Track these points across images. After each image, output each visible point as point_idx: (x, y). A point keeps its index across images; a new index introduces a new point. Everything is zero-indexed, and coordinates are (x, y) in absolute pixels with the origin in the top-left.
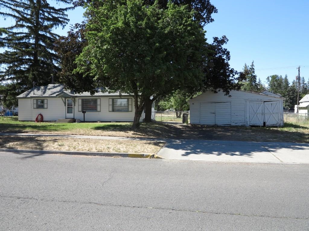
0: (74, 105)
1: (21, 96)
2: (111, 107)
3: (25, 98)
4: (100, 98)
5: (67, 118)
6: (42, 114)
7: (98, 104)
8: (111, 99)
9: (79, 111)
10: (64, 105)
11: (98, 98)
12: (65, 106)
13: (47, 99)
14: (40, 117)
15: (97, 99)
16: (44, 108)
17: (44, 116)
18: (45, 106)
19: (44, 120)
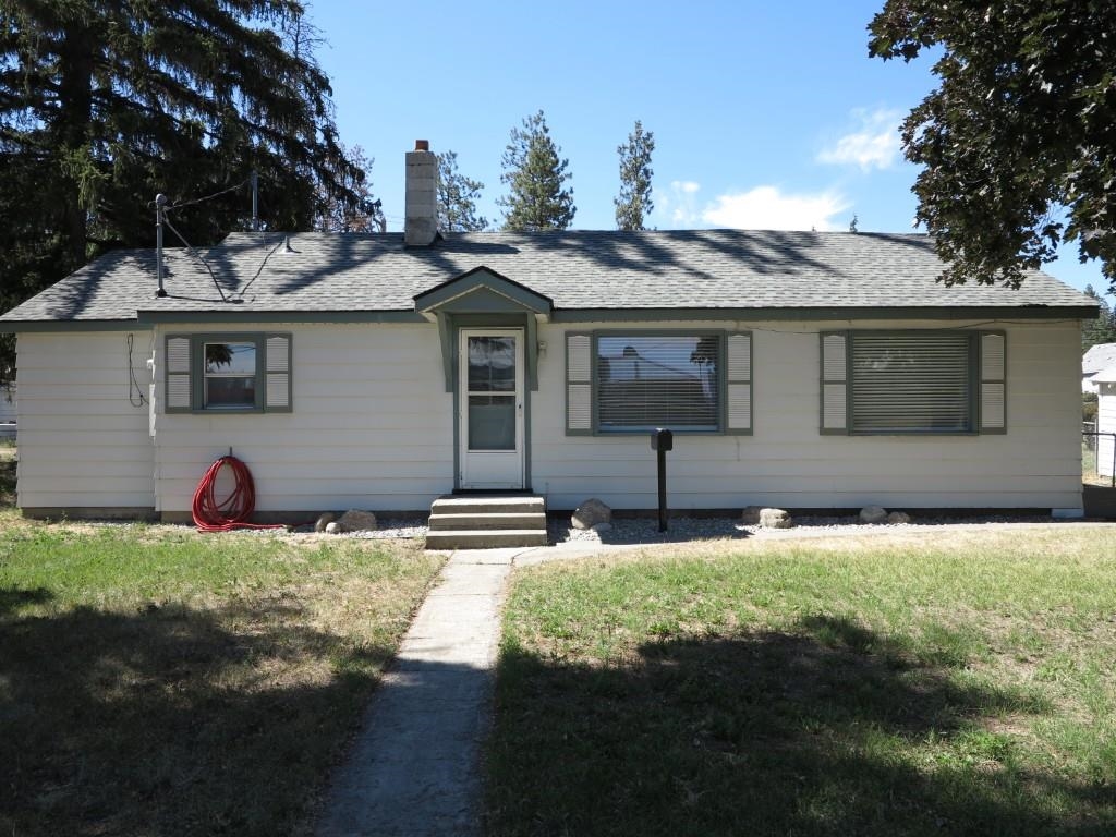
0: (532, 384)
1: (36, 308)
2: (837, 397)
3: (64, 323)
4: (744, 325)
5: (464, 485)
6: (243, 454)
7: (731, 377)
8: (838, 332)
9: (570, 432)
10: (439, 379)
11: (729, 325)
12: (452, 386)
13: (289, 336)
14: (226, 485)
15: (725, 334)
16: (262, 409)
17: (258, 472)
18: (275, 394)
19: (266, 501)
